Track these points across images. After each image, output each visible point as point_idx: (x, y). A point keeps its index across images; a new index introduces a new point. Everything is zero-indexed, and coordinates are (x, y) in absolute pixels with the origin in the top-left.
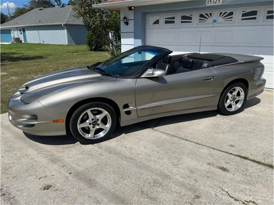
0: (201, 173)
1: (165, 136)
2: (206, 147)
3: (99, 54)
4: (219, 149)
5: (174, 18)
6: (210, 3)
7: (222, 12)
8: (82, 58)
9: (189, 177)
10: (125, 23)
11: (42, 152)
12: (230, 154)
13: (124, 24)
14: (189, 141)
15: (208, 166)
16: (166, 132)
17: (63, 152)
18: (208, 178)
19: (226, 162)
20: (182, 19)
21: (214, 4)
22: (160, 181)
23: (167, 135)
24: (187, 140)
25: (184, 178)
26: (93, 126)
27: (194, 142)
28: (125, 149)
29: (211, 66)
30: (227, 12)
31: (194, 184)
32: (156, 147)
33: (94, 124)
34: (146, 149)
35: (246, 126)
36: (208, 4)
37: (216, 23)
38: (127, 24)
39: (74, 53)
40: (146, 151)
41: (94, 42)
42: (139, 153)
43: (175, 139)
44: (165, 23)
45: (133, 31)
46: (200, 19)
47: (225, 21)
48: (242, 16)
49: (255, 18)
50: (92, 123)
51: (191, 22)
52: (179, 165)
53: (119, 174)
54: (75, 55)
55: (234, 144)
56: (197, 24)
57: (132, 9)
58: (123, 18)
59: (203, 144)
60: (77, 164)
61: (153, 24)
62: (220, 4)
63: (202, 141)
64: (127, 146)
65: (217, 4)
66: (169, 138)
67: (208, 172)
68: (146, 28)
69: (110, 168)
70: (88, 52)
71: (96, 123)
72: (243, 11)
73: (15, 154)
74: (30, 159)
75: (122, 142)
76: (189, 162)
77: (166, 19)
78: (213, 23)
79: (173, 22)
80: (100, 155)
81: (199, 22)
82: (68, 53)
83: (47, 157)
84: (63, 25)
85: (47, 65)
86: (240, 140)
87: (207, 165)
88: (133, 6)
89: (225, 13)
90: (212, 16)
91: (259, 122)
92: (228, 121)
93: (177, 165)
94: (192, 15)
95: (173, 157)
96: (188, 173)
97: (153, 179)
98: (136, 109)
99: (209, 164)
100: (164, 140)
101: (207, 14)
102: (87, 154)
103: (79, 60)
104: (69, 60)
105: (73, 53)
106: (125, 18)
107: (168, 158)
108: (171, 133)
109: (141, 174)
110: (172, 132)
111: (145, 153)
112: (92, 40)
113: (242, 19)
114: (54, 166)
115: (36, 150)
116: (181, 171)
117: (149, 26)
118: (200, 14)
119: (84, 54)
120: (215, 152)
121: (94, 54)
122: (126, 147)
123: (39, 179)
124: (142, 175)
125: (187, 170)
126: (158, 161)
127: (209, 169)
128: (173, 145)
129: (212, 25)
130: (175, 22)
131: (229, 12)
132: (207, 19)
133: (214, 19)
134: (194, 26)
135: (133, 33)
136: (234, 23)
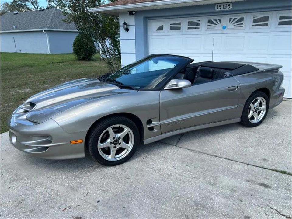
0: (243, 191)
1: (192, 153)
2: (239, 163)
3: (89, 64)
4: (253, 164)
5: (179, 24)
6: (219, 8)
7: (231, 18)
8: (70, 69)
9: (232, 197)
10: (125, 29)
11: (57, 179)
12: (267, 169)
14: (220, 157)
15: (248, 184)
16: (191, 148)
17: (82, 177)
18: (251, 196)
19: (264, 178)
20: (188, 25)
21: (224, 9)
22: (202, 203)
23: (193, 152)
24: (216, 156)
25: (227, 198)
26: (114, 145)
27: (225, 158)
28: (152, 170)
29: (234, 75)
30: (236, 18)
31: (240, 204)
32: (186, 166)
33: (115, 143)
34: (175, 168)
35: (273, 138)
36: (217, 9)
37: (225, 29)
38: (127, 30)
39: (60, 63)
40: (176, 170)
41: (83, 50)
42: (169, 174)
43: (203, 156)
44: (170, 29)
45: (135, 39)
46: (208, 26)
47: (235, 27)
48: (254, 22)
49: (267, 24)
50: (113, 142)
51: (198, 28)
52: (217, 184)
53: (155, 199)
54: (61, 65)
55: (266, 158)
56: (205, 31)
57: (133, 14)
58: (123, 24)
59: (235, 160)
60: (103, 191)
61: (157, 30)
62: (230, 9)
63: (233, 156)
64: (154, 167)
65: (227, 9)
66: (197, 155)
67: (250, 190)
68: (149, 35)
69: (142, 192)
70: (75, 62)
71: (118, 142)
72: (254, 17)
73: (25, 183)
74: (45, 188)
75: (146, 162)
76: (226, 180)
77: (170, 24)
78: (223, 29)
79: (179, 28)
80: (126, 178)
81: (208, 28)
82: (52, 63)
83: (64, 185)
84: (43, 31)
85: (32, 78)
86: (272, 154)
87: (246, 183)
88: (134, 10)
89: (235, 19)
90: (221, 22)
91: (284, 133)
92: (252, 134)
93: (215, 184)
94: (199, 21)
95: (208, 176)
96: (229, 192)
97: (194, 202)
98: (160, 125)
99: (248, 181)
100: (192, 158)
101: (216, 20)
102: (111, 178)
103: (67, 71)
104: (56, 71)
105: (58, 64)
106: (125, 23)
107: (203, 177)
108: (198, 150)
109: (179, 196)
110: (198, 148)
111: (176, 173)
112: (80, 49)
113: (253, 26)
114: (76, 194)
115: (49, 177)
116: (221, 190)
117: (152, 33)
118: (208, 20)
119: (71, 64)
120: (250, 168)
121: (84, 64)
122: (152, 168)
123: (64, 210)
124: (180, 198)
125: (227, 189)
126: (193, 181)
127: (250, 186)
128: (204, 163)
129: (221, 31)
130: (181, 28)
131: (239, 18)
132: (216, 25)
133: (224, 25)
134: (202, 33)
135: (135, 41)
136: (245, 29)
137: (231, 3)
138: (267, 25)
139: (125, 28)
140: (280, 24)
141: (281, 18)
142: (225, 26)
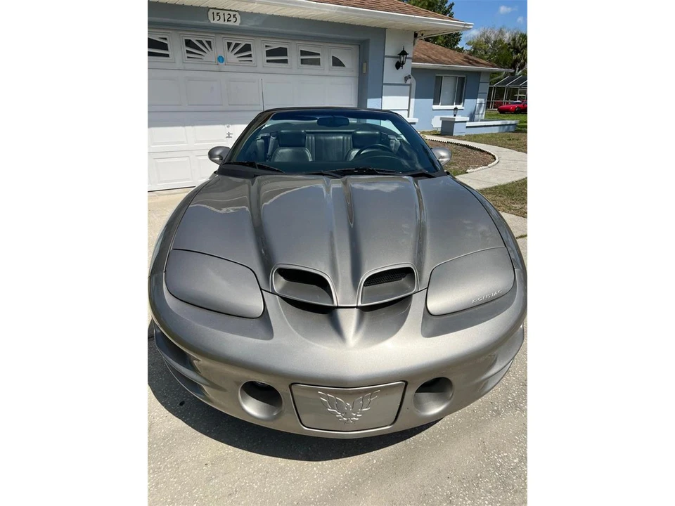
6: (216, 17)
7: (231, 42)
21: (226, 23)
30: (239, 44)
36: (214, 19)
46: (188, 52)
47: (240, 61)
48: (267, 55)
49: (285, 61)
51: (167, 56)
56: (184, 62)
62: (237, 24)
65: (231, 24)
72: (266, 46)
78: (219, 63)
81: (188, 57)
89: (237, 45)
90: (213, 48)
94: (166, 39)
101: (201, 42)
113: (268, 61)
118: (185, 40)
129: (217, 66)
131: (244, 44)
132: (205, 52)
133: (219, 55)
134: (177, 66)
136: (256, 66)
137: (237, 13)
138: (287, 63)
140: (303, 62)
141: (303, 53)
142: (222, 57)
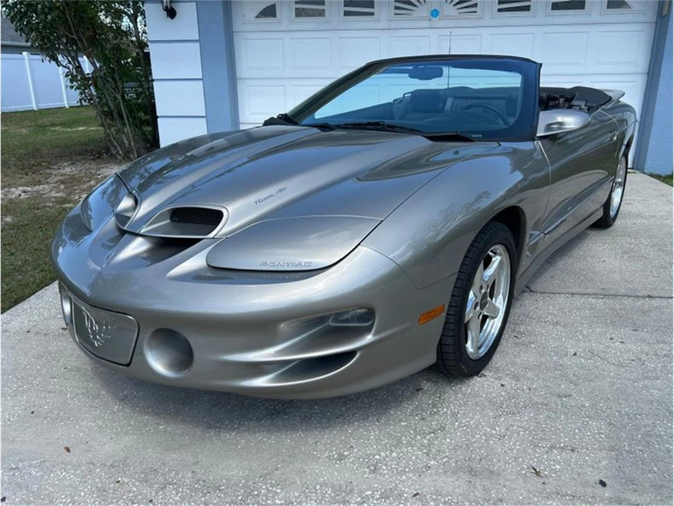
5: (321, 2)
10: (166, 9)
11: (377, 457)
13: (166, 13)
17: (443, 427)
20: (345, 6)
29: (597, 107)
34: (622, 342)
37: (438, 18)
38: (172, 13)
44: (297, 15)
45: (198, 38)
46: (396, 8)
47: (460, 13)
49: (528, 8)
51: (372, 14)
56: (389, 20)
61: (257, 17)
68: (234, 29)
77: (296, 2)
79: (321, 13)
81: (395, 14)
113: (500, 10)
115: (340, 459)
117: (243, 24)
122: (575, 354)
129: (429, 21)
130: (326, 13)
132: (415, 6)
133: (434, 8)
134: (381, 25)
135: (198, 44)
136: (482, 18)
138: (529, 10)
139: (167, 7)
142: (436, 10)
